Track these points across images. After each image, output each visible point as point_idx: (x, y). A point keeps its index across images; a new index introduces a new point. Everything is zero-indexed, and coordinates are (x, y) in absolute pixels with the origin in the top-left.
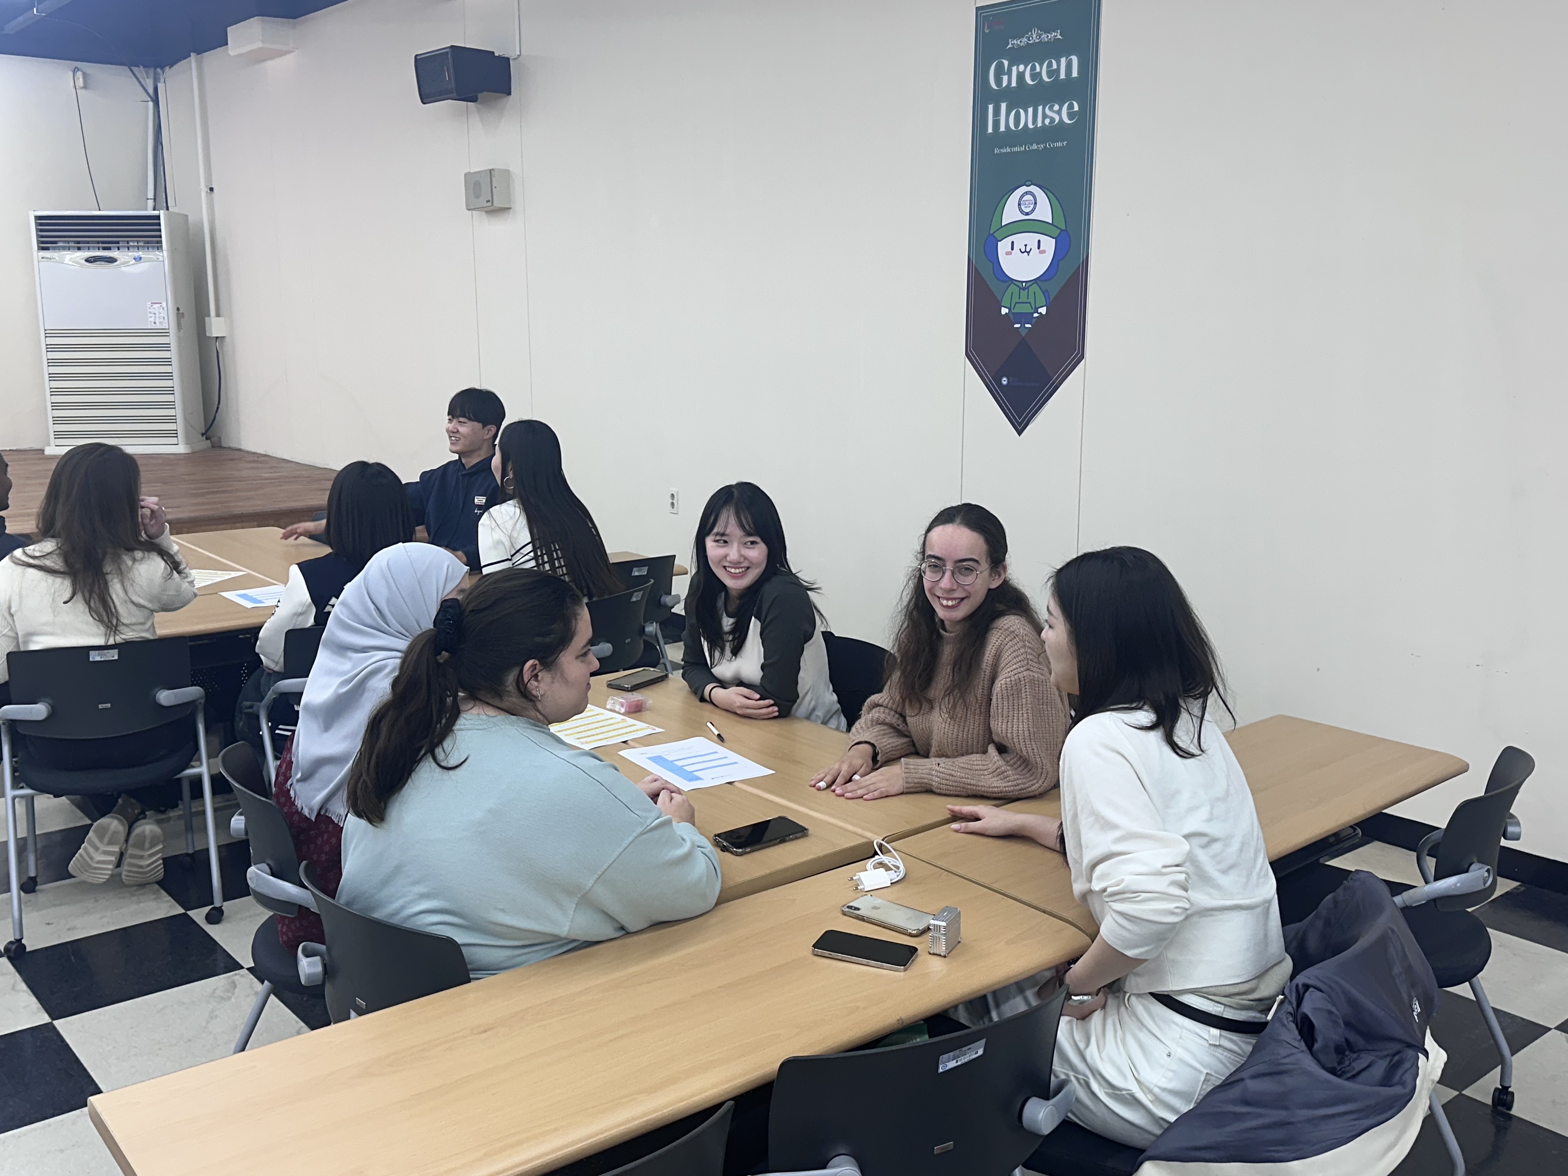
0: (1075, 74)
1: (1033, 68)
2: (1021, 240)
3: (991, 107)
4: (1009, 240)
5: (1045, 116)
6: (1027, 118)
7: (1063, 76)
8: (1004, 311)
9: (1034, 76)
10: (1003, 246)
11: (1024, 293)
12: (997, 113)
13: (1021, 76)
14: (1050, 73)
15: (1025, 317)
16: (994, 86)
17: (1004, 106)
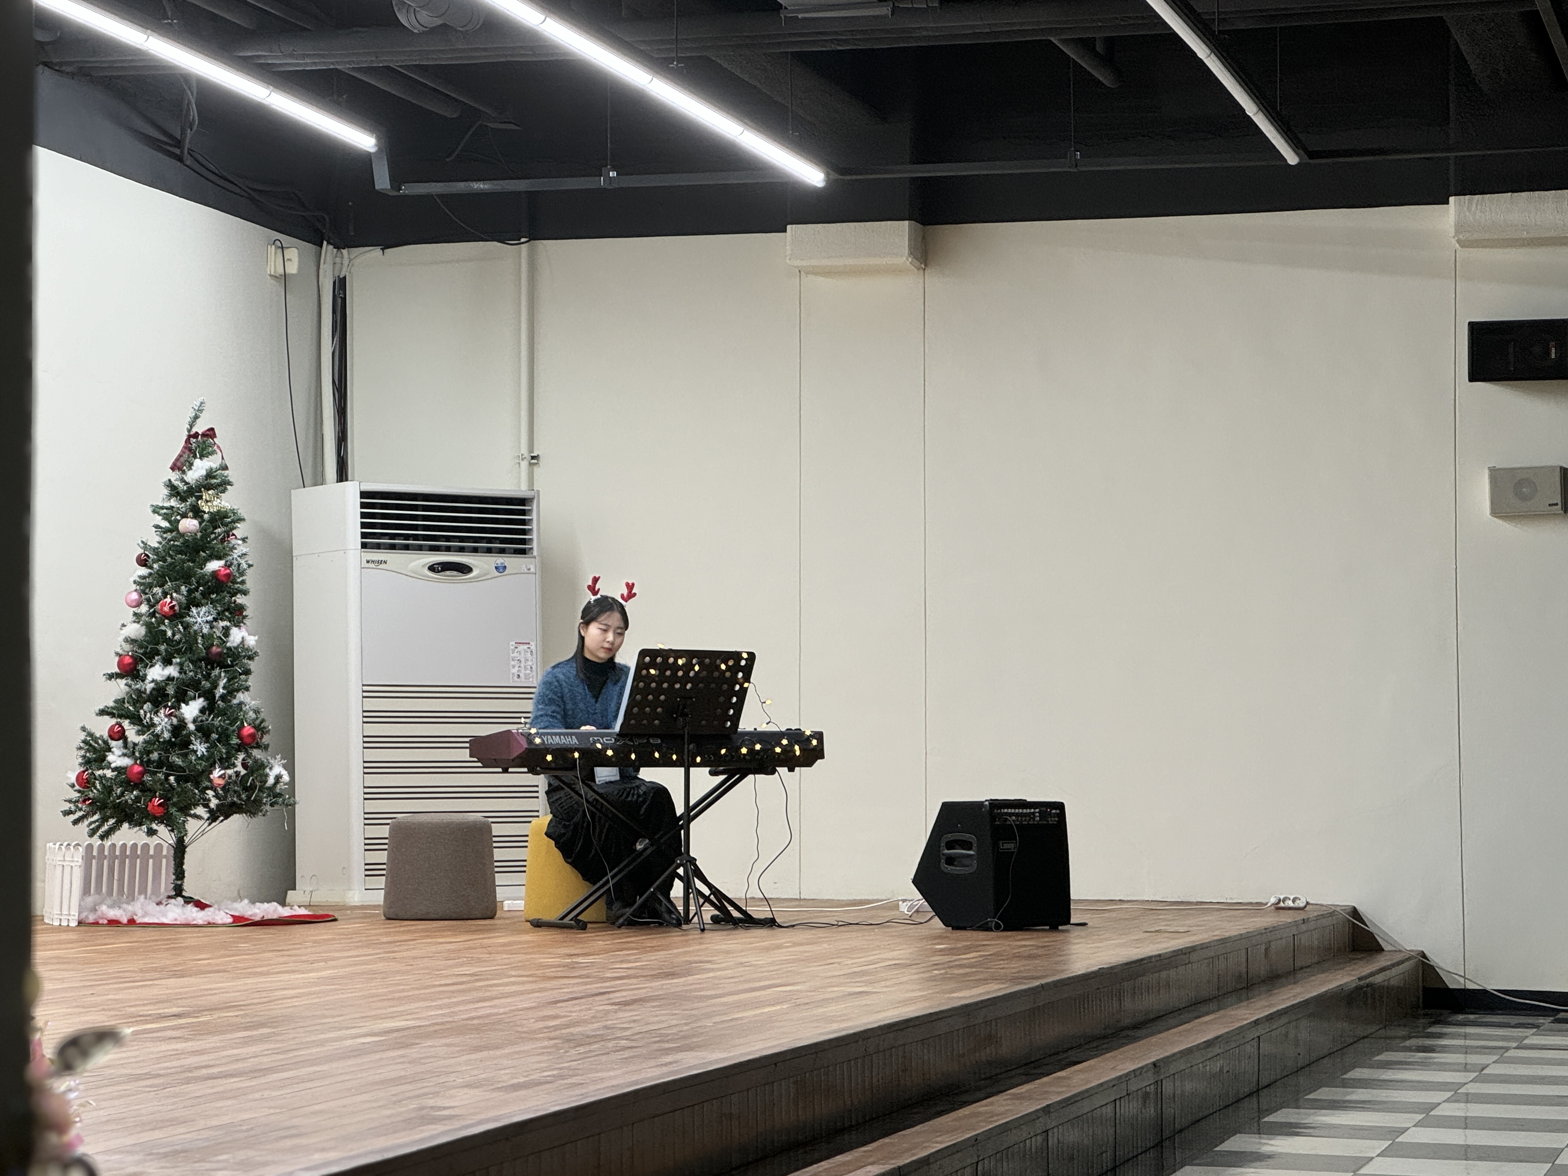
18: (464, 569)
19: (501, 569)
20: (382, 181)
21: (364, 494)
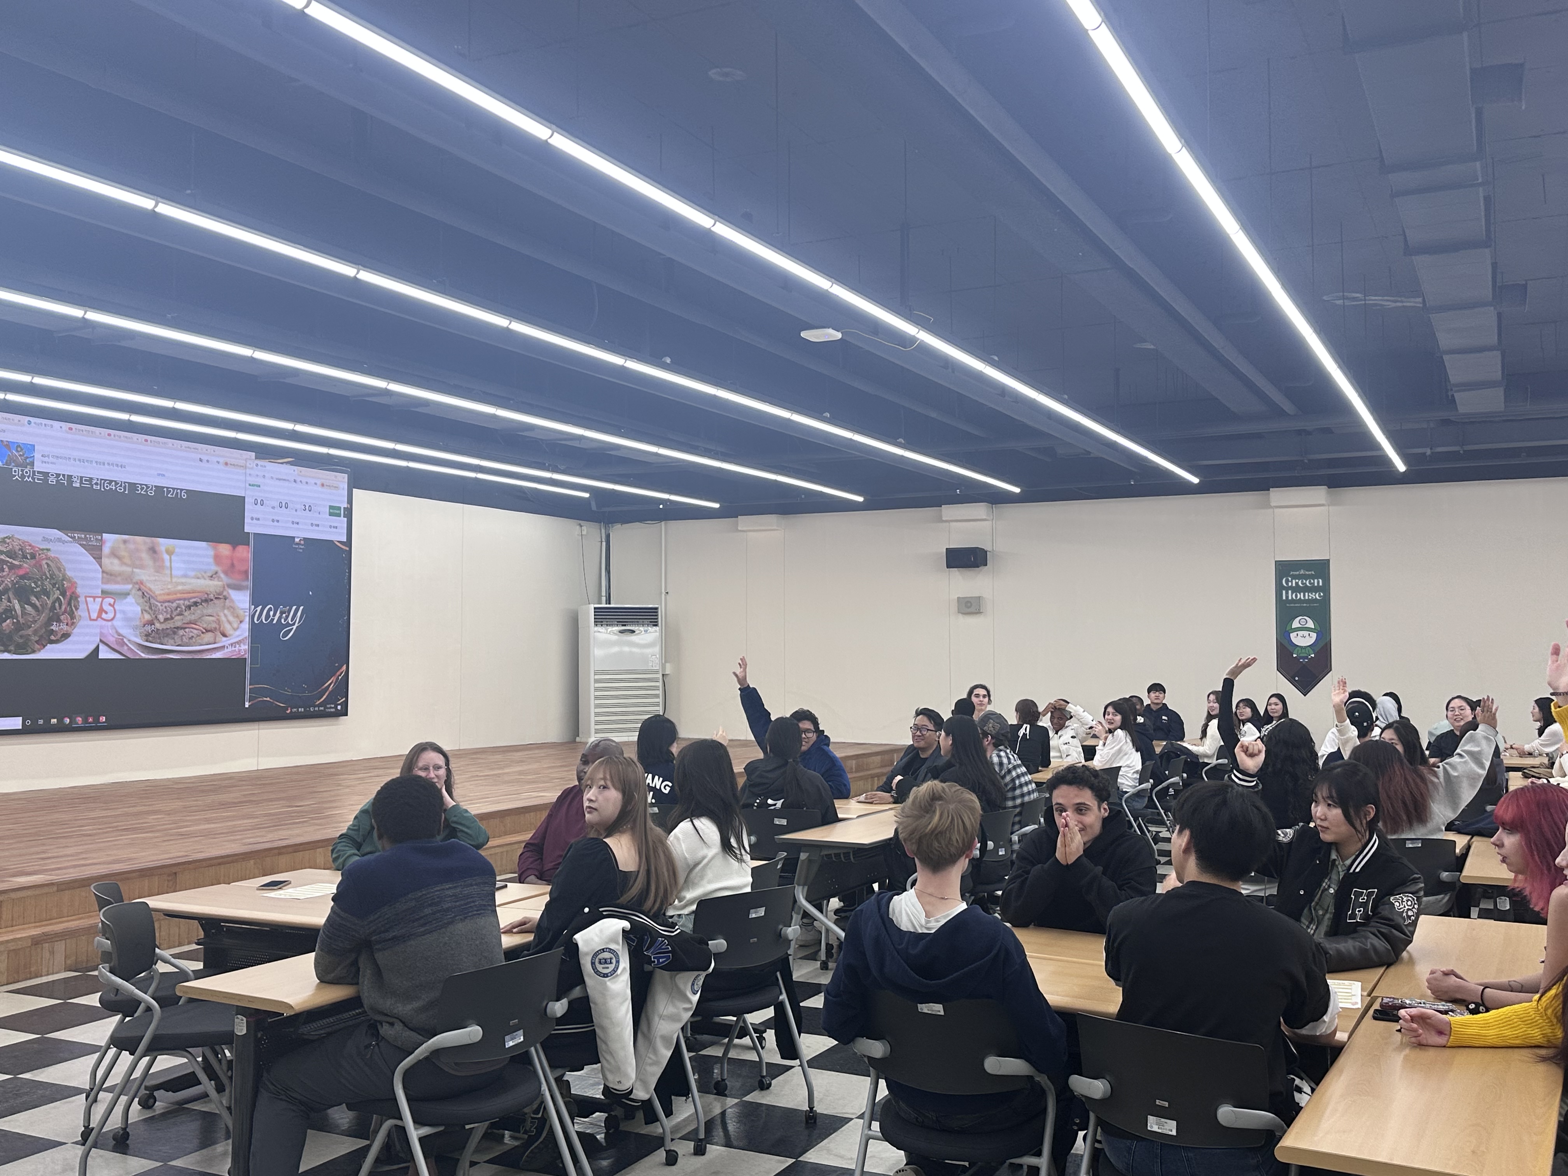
0: (1321, 584)
1: (1302, 581)
2: (1301, 633)
3: (1284, 592)
4: (1296, 633)
5: (1309, 596)
6: (1301, 596)
7: (1316, 584)
8: (1295, 656)
9: (1302, 584)
10: (1293, 636)
11: (1303, 651)
12: (1287, 593)
13: (1297, 583)
14: (1310, 583)
15: (1304, 658)
16: (1285, 585)
17: (1290, 592)
18: (633, 632)
19: (646, 631)
20: (594, 508)
21: (595, 608)
